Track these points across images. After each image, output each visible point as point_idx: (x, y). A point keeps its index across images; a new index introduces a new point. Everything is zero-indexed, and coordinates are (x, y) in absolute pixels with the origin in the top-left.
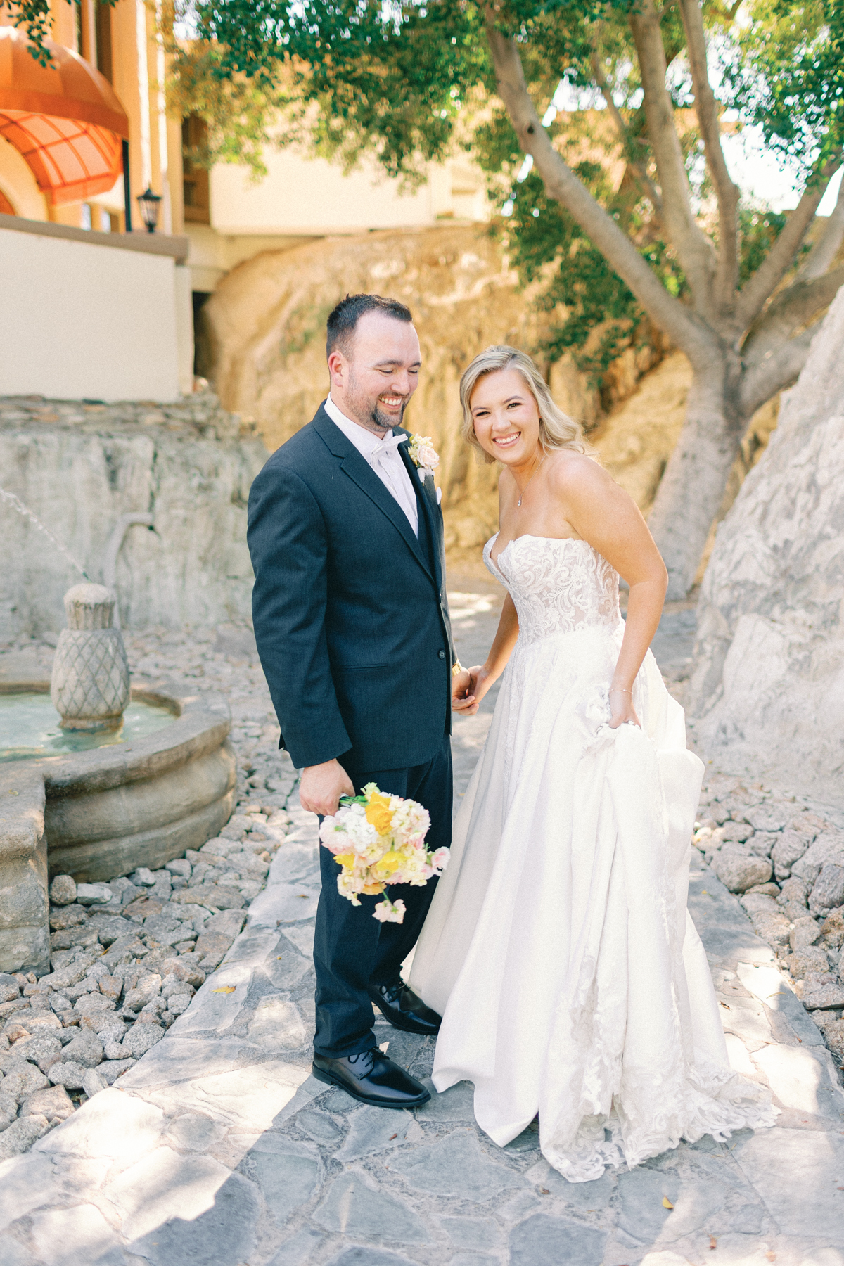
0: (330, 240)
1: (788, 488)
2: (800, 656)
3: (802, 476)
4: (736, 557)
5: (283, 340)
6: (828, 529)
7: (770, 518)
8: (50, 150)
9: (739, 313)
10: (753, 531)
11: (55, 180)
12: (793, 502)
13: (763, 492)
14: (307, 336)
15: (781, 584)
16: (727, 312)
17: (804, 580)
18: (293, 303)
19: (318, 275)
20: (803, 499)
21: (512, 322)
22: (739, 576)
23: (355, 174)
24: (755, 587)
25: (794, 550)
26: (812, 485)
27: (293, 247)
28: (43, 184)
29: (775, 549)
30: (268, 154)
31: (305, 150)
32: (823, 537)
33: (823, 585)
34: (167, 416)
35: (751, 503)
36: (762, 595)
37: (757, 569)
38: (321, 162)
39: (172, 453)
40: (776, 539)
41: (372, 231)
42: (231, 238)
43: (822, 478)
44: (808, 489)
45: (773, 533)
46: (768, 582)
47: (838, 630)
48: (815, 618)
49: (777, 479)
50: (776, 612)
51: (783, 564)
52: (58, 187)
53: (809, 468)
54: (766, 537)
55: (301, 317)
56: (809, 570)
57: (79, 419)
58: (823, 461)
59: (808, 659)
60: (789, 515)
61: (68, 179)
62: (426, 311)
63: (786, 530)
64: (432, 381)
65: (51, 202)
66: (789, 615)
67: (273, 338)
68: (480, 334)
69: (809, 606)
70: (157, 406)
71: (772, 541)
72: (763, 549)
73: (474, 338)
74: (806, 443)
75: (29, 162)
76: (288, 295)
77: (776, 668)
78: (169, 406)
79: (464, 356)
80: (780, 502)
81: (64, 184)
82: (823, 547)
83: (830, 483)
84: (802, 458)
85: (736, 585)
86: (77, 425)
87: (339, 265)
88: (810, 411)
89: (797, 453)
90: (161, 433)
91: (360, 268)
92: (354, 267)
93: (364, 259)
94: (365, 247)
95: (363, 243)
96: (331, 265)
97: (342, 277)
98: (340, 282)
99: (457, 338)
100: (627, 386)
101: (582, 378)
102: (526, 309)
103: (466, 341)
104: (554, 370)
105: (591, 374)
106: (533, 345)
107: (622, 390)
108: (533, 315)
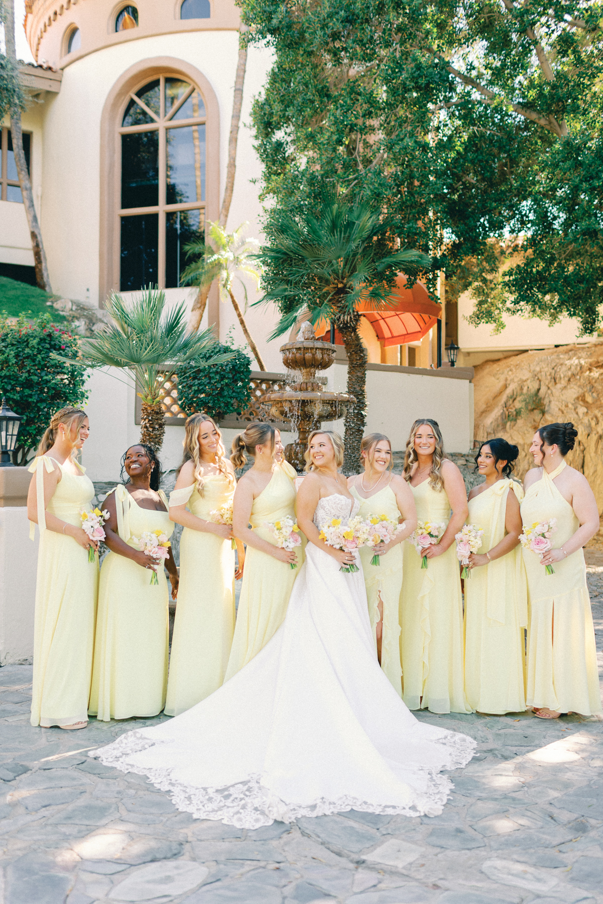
0: (530, 352)
5: (502, 414)
8: (386, 320)
11: (387, 334)
14: (518, 413)
18: (509, 391)
19: (525, 375)
23: (557, 325)
27: (506, 358)
28: (380, 336)
30: (505, 317)
31: (526, 314)
34: (467, 461)
38: (536, 320)
39: (472, 480)
41: (557, 346)
42: (469, 354)
52: (388, 338)
55: (514, 400)
61: (395, 334)
62: (595, 395)
65: (383, 346)
67: (497, 412)
70: (463, 456)
75: (373, 325)
76: (506, 387)
78: (468, 456)
81: (393, 337)
87: (538, 369)
90: (464, 470)
91: (551, 370)
92: (547, 369)
93: (554, 364)
94: (553, 357)
95: (552, 354)
96: (532, 369)
97: (539, 375)
98: (538, 379)
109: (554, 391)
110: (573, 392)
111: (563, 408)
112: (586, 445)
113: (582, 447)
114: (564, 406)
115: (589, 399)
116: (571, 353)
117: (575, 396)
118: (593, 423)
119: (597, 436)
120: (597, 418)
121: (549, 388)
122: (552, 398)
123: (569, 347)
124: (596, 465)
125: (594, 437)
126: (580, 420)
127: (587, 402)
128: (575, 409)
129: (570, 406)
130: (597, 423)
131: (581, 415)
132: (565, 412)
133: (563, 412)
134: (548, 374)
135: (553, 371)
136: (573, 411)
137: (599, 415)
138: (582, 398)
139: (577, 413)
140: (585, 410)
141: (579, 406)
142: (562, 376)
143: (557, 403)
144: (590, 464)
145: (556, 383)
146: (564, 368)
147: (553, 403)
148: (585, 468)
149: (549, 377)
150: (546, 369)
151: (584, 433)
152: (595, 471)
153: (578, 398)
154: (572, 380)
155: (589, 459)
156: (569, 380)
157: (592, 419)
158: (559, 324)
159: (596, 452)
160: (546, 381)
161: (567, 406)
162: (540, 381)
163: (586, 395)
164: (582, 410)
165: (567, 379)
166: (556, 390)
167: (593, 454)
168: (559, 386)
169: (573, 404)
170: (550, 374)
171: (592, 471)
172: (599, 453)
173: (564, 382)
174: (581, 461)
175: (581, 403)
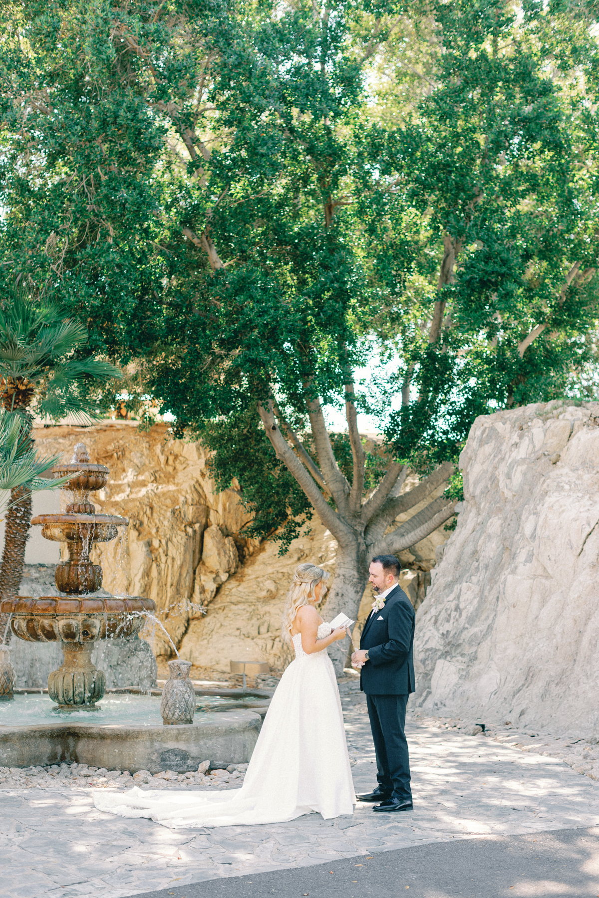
1: (446, 610)
2: (464, 673)
3: (453, 605)
4: (426, 639)
6: (467, 625)
7: (439, 622)
10: (431, 628)
12: (449, 615)
13: (433, 612)
15: (448, 649)
16: (357, 515)
17: (459, 645)
20: (453, 614)
21: (176, 501)
22: (428, 646)
24: (436, 650)
25: (451, 635)
26: (457, 608)
29: (443, 634)
32: (465, 628)
33: (467, 647)
35: (428, 616)
36: (439, 653)
37: (436, 642)
40: (443, 630)
43: (462, 606)
44: (456, 610)
45: (441, 628)
46: (442, 648)
47: (477, 662)
48: (466, 659)
49: (440, 607)
50: (448, 658)
51: (447, 641)
53: (455, 602)
54: (438, 630)
56: (461, 641)
57: (37, 575)
58: (462, 599)
59: (468, 673)
60: (448, 621)
63: (448, 627)
66: (454, 659)
68: (152, 508)
69: (462, 655)
71: (441, 632)
72: (437, 635)
73: (148, 512)
74: (451, 592)
77: (454, 678)
79: (141, 523)
80: (443, 615)
82: (465, 632)
83: (466, 607)
84: (451, 597)
85: (427, 650)
86: (36, 579)
88: (450, 579)
89: (447, 596)
99: (135, 511)
100: (254, 547)
101: (226, 541)
102: (184, 493)
103: (142, 513)
104: (206, 535)
105: (230, 538)
106: (190, 518)
107: (251, 549)
108: (189, 497)
112: (102, 549)
152: (114, 579)
155: (107, 565)
159: (114, 557)
167: (111, 559)
172: (118, 558)
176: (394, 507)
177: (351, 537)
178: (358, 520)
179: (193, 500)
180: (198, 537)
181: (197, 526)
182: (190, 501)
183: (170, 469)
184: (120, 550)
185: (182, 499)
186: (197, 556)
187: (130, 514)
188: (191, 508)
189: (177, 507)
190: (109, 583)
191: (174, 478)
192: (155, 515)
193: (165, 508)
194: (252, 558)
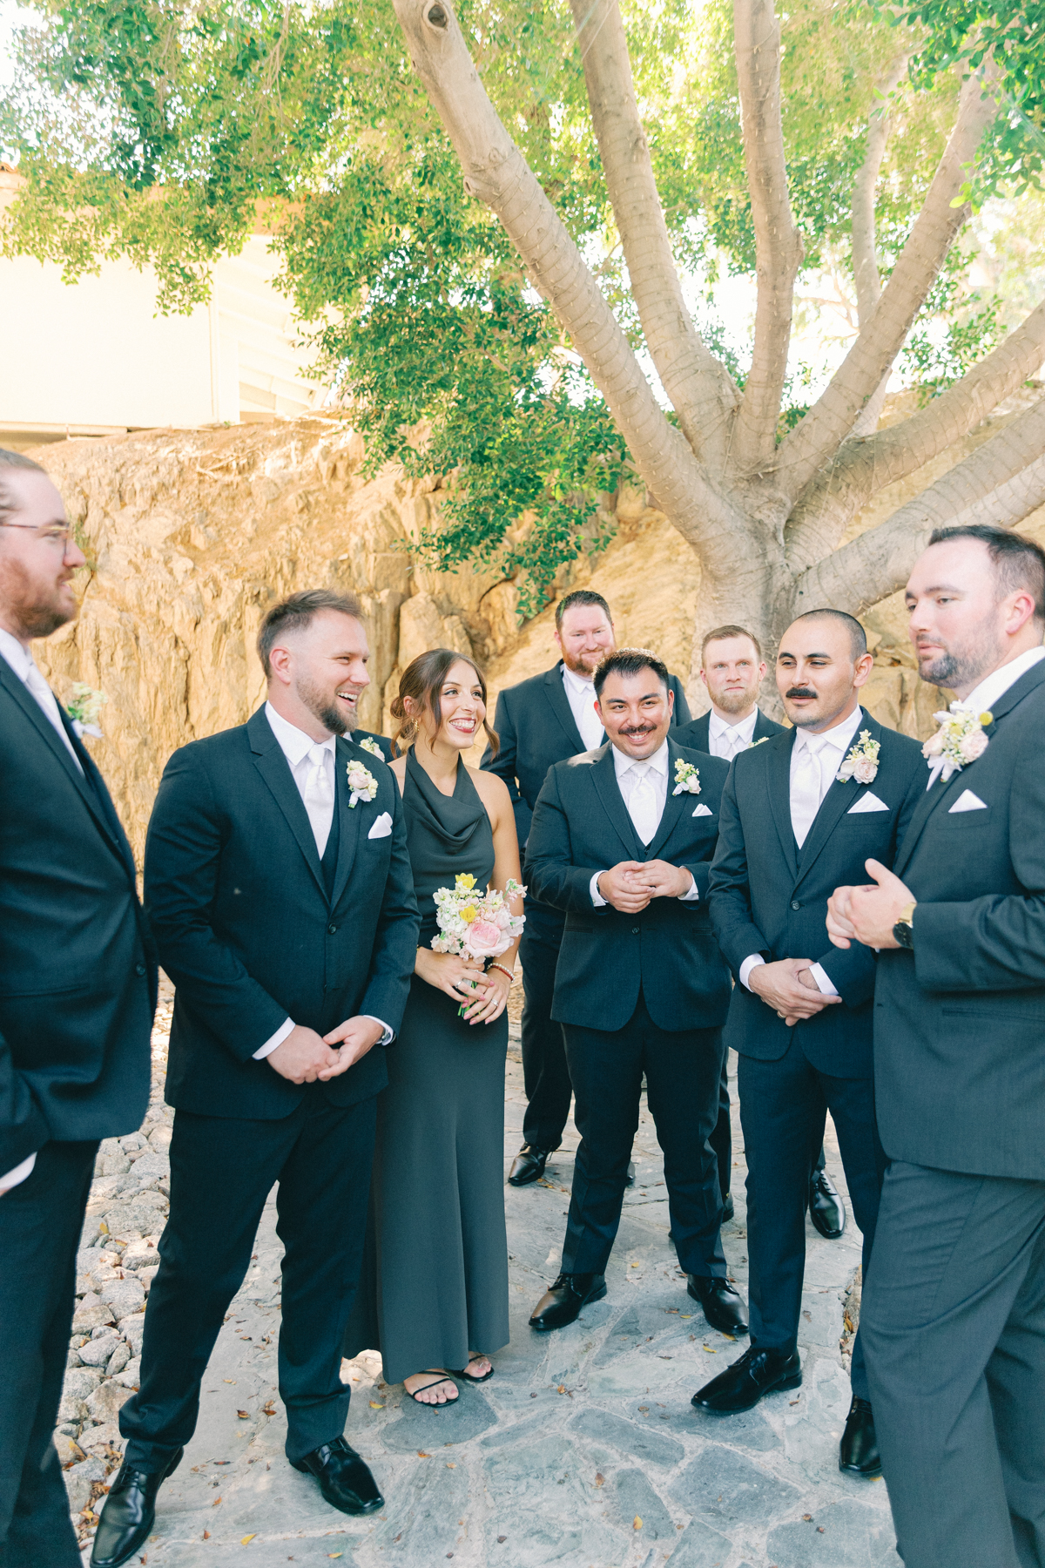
9: (782, 477)
16: (761, 476)
21: (342, 545)
41: (130, 430)
62: (211, 531)
64: (225, 628)
68: (293, 562)
73: (286, 570)
87: (82, 471)
91: (111, 473)
92: (104, 472)
93: (118, 463)
94: (120, 447)
95: (119, 442)
96: (70, 469)
97: (84, 484)
98: (82, 492)
99: (260, 569)
100: (507, 636)
101: (447, 623)
102: (359, 529)
103: (272, 572)
104: (404, 613)
105: (455, 618)
106: (371, 579)
107: (501, 641)
108: (370, 537)
109: (118, 520)
110: (162, 524)
111: (139, 560)
112: (191, 647)
113: (182, 652)
114: (140, 555)
115: (199, 541)
116: (159, 441)
117: (167, 532)
118: (208, 595)
119: (216, 623)
120: (215, 582)
121: (106, 515)
122: (113, 538)
123: (158, 432)
124: (216, 695)
125: (210, 628)
126: (177, 587)
127: (195, 548)
128: (166, 563)
129: (155, 554)
130: (217, 596)
131: (180, 577)
132: (143, 568)
133: (137, 570)
134: (105, 481)
135: (118, 476)
136: (161, 565)
137: (221, 576)
138: (182, 538)
139: (171, 572)
140: (190, 564)
141: (176, 556)
142: (138, 487)
143: (125, 548)
144: (203, 693)
145: (124, 505)
146: (143, 471)
147: (116, 548)
148: (192, 703)
149: (107, 489)
150: (101, 471)
151: (187, 618)
152: (214, 710)
153: (173, 538)
154: (159, 497)
155: (200, 680)
156: (154, 498)
157: (205, 585)
158: (92, 275)
159: (215, 663)
160: (99, 498)
161: (147, 555)
162: (86, 498)
163: (193, 528)
164: (182, 564)
165: (148, 494)
166: (124, 518)
167: (208, 669)
168: (130, 510)
169: (160, 551)
170: (111, 483)
171: (206, 710)
172: (223, 665)
173: (141, 502)
174: (183, 685)
175: (181, 548)
176: (869, 463)
177: (746, 545)
178: (767, 492)
179: (377, 541)
180: (388, 619)
181: (383, 596)
182: (371, 545)
183: (338, 486)
184: (225, 649)
185: (355, 540)
186: (388, 657)
187: (247, 575)
188: (372, 557)
189: (344, 557)
190: (205, 716)
191: (345, 503)
192: (299, 575)
193: (319, 559)
194: (501, 660)
